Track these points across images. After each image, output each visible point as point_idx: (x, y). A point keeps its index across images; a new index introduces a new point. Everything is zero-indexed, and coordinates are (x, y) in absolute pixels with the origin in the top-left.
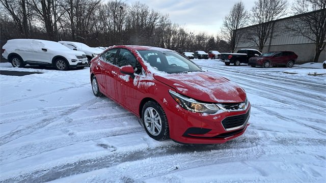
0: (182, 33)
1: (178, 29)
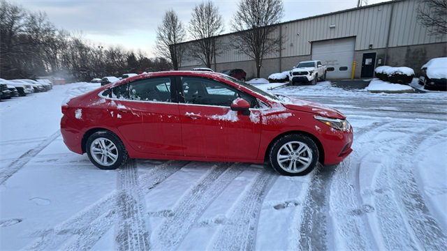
0: (79, 46)
1: (69, 39)
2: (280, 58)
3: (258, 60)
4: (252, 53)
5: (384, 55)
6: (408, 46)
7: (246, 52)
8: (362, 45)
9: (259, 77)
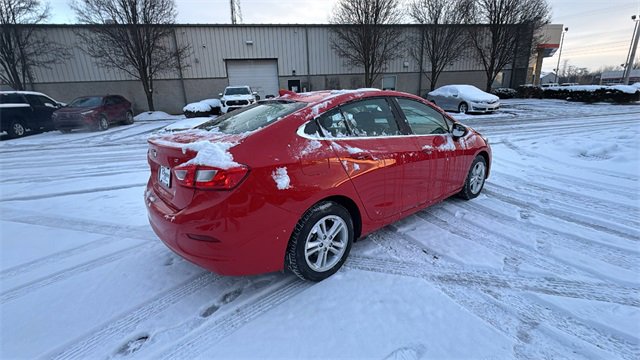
2: (181, 80)
3: (145, 80)
4: (131, 68)
5: (307, 83)
6: (325, 75)
7: (122, 66)
8: (285, 70)
9: (152, 109)
